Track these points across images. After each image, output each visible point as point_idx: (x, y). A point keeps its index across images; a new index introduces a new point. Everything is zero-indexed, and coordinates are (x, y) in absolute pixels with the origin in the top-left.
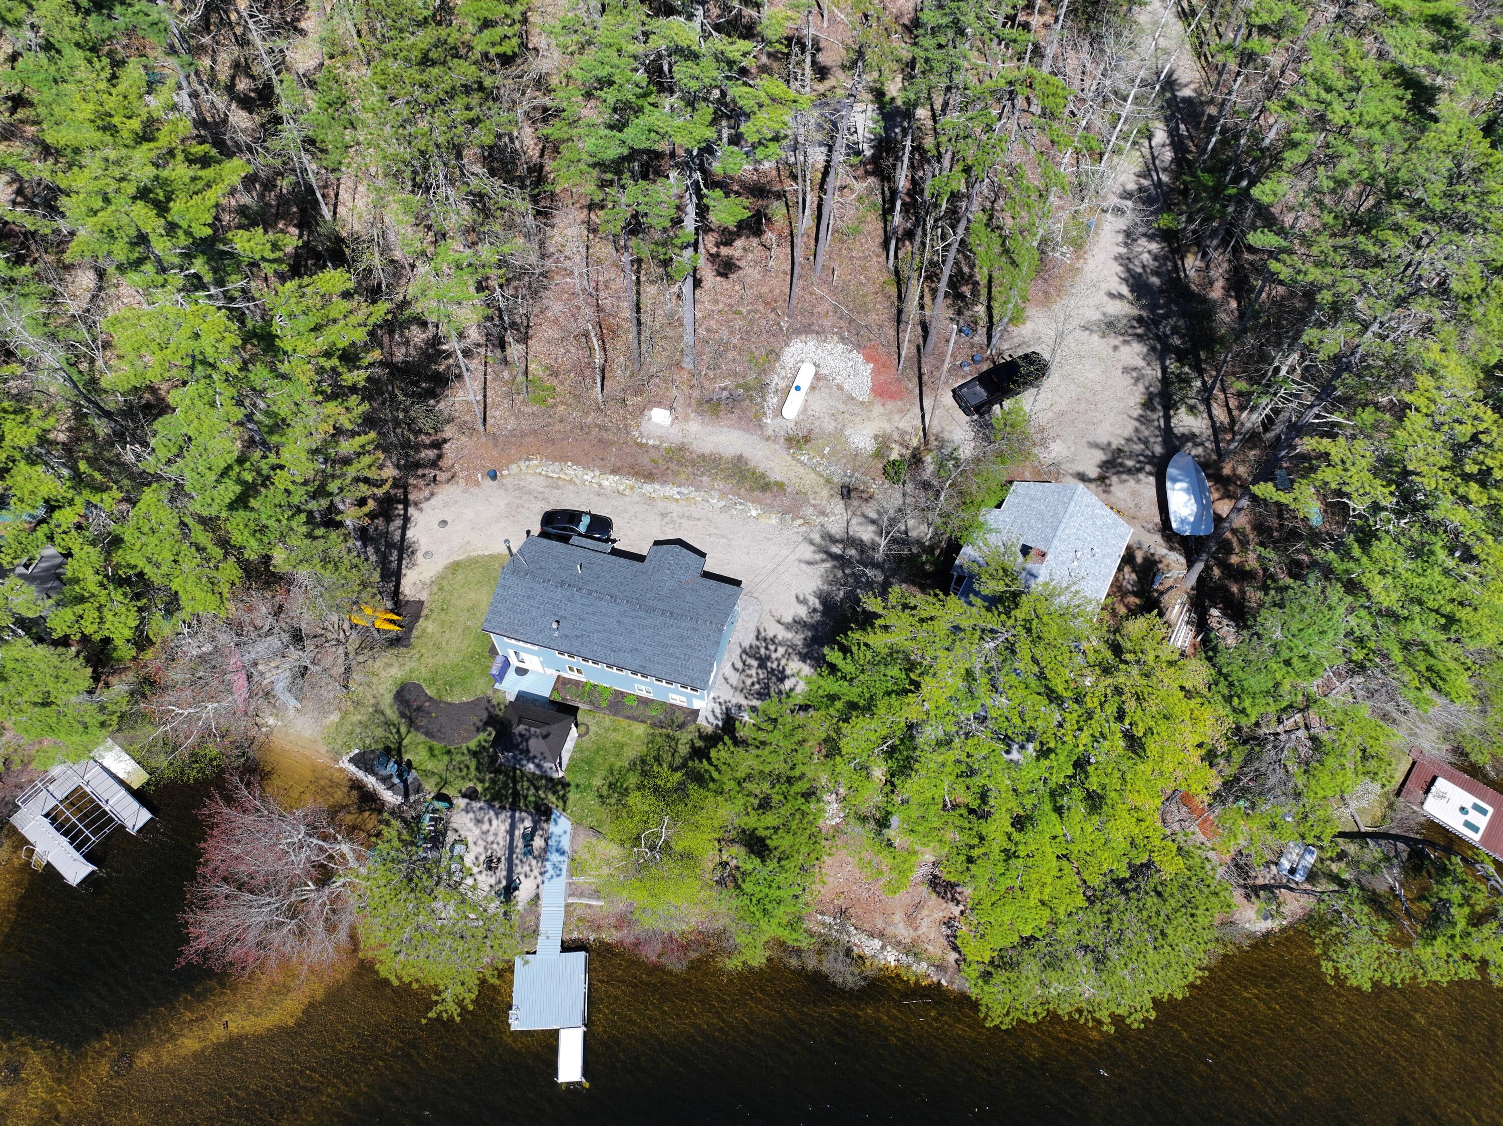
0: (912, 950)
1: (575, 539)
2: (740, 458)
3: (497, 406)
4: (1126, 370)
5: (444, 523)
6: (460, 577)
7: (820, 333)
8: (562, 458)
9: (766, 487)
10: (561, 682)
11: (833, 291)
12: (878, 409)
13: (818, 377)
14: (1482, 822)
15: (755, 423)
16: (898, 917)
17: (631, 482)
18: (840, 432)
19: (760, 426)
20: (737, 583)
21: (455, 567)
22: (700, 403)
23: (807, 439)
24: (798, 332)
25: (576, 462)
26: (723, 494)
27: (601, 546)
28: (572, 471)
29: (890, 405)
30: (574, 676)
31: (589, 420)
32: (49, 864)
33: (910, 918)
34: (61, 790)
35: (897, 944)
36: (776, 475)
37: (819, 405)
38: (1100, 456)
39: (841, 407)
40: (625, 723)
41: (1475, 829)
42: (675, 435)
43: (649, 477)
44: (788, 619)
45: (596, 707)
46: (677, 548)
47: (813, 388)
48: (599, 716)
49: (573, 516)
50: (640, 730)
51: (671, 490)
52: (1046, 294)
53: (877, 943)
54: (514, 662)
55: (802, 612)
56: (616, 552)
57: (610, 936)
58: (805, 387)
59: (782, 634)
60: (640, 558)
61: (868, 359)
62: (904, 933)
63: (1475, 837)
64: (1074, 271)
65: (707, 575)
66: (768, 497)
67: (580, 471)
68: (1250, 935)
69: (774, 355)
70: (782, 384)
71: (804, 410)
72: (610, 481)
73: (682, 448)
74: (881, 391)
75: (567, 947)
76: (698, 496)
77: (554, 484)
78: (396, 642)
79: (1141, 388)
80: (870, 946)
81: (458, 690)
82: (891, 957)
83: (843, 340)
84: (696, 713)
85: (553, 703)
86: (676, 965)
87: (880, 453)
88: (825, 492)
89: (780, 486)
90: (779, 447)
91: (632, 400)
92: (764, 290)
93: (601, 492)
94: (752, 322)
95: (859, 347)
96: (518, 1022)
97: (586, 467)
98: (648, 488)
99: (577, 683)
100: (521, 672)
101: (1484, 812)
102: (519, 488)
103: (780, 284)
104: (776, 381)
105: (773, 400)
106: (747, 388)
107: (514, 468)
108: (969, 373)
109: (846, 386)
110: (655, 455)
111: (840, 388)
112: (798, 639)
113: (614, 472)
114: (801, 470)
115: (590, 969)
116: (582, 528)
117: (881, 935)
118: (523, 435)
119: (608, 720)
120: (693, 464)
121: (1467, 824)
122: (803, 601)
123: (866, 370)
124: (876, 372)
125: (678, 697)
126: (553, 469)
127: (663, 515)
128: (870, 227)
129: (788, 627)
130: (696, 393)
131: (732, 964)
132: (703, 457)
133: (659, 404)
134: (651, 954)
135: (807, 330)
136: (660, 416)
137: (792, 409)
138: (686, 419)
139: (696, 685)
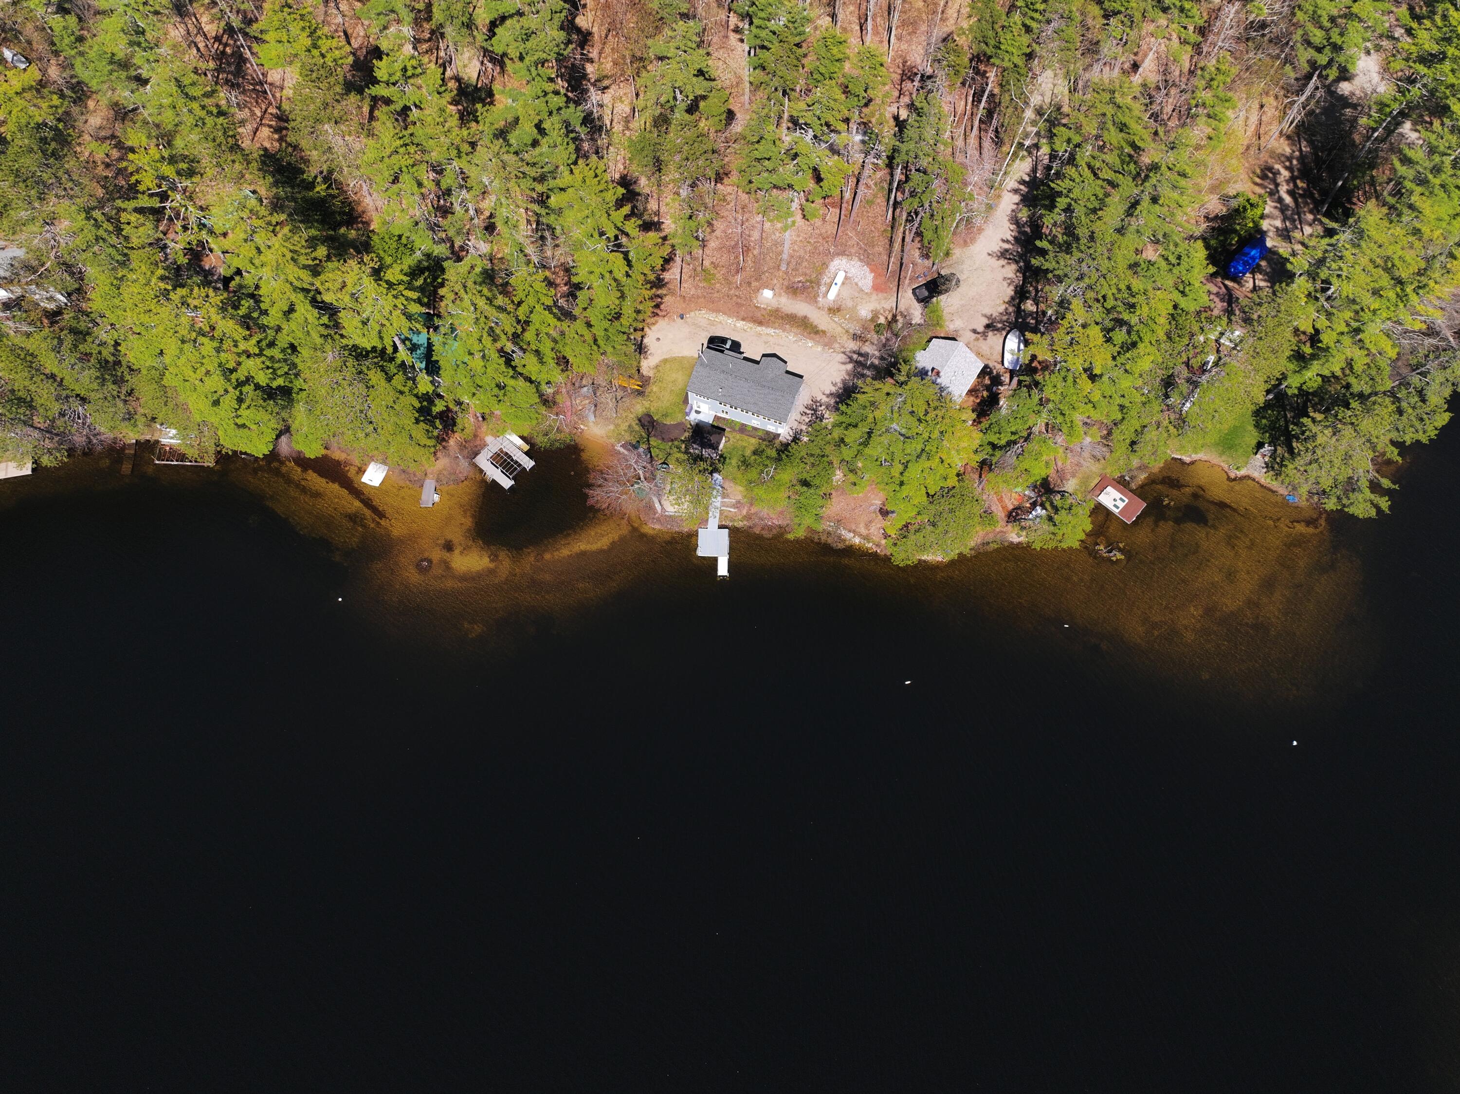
0: (867, 538)
1: (726, 352)
2: (805, 317)
3: (686, 281)
4: (1005, 279)
5: (658, 339)
6: (668, 366)
7: (849, 256)
8: (717, 311)
9: (817, 332)
10: (717, 418)
11: (857, 234)
12: (874, 297)
13: (846, 278)
14: (1121, 505)
15: (813, 299)
16: (862, 525)
17: (751, 325)
18: (855, 307)
19: (816, 302)
20: (801, 377)
21: (665, 361)
22: (787, 288)
23: (839, 310)
24: (838, 254)
25: (725, 313)
26: (796, 334)
27: (739, 355)
28: (721, 318)
29: (880, 295)
30: (724, 415)
31: (732, 292)
32: (493, 481)
33: (867, 526)
34: (495, 450)
35: (860, 535)
36: (822, 327)
37: (846, 294)
38: (986, 321)
39: (857, 295)
40: (746, 438)
41: (1117, 507)
42: (774, 304)
43: (760, 323)
44: (828, 392)
45: (733, 430)
46: (775, 359)
47: (843, 283)
48: (734, 434)
49: (723, 340)
50: (754, 441)
51: (771, 331)
52: (965, 241)
53: (852, 535)
54: (695, 408)
55: (834, 389)
56: (746, 359)
57: (739, 524)
58: (839, 283)
59: (825, 399)
60: (757, 362)
61: (872, 271)
62: (864, 531)
63: (1116, 511)
64: (980, 230)
65: (788, 372)
66: (817, 337)
67: (726, 318)
68: (1012, 543)
69: (825, 265)
70: (828, 281)
71: (838, 295)
72: (740, 324)
73: (777, 310)
74: (877, 288)
75: (721, 527)
76: (784, 334)
77: (712, 323)
78: (640, 393)
79: (1012, 288)
80: (848, 536)
81: (668, 419)
82: (857, 541)
83: (860, 260)
84: (779, 435)
85: (713, 426)
86: (767, 535)
87: (873, 320)
88: (845, 338)
89: (824, 332)
90: (824, 313)
91: (755, 284)
92: (823, 231)
93: (735, 329)
94: (816, 248)
95: (868, 264)
96: (701, 552)
97: (729, 316)
98: (759, 328)
99: (724, 419)
100: (698, 412)
101: (1123, 501)
102: (694, 324)
103: (831, 229)
104: (826, 279)
105: (823, 289)
106: (811, 282)
107: (692, 314)
108: (922, 281)
109: (860, 284)
110: (764, 312)
111: (857, 284)
112: (832, 401)
113: (743, 319)
114: (834, 325)
115: (730, 536)
116: (728, 346)
117: (854, 532)
118: (698, 297)
119: (738, 436)
120: (782, 318)
121: (1115, 506)
122: (835, 385)
123: (870, 277)
124: (875, 278)
125: (771, 427)
126: (712, 316)
127: (766, 343)
128: (879, 201)
129: (828, 396)
130: (786, 283)
131: (790, 537)
132: (787, 315)
133: (767, 287)
134: (757, 531)
135: (843, 253)
136: (767, 294)
137: (832, 295)
138: (780, 295)
139: (781, 420)
